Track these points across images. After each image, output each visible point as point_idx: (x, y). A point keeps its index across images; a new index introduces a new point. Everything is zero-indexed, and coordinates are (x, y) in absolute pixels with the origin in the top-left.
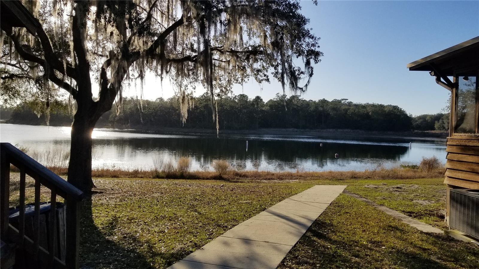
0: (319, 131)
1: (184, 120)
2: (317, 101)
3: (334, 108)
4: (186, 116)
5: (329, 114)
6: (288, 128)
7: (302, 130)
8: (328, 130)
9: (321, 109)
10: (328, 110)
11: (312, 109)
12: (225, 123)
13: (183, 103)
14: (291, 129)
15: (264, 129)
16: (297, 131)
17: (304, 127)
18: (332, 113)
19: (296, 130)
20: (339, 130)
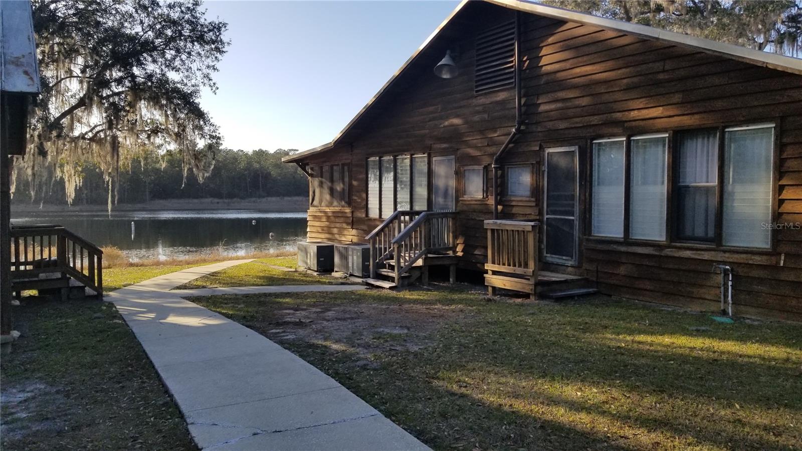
0: (254, 202)
1: (70, 200)
2: (250, 152)
3: (277, 164)
4: (73, 195)
5: (270, 174)
6: (202, 197)
7: (226, 201)
8: (269, 199)
9: (257, 166)
10: (268, 168)
11: (242, 165)
12: (85, 192)
13: (69, 181)
14: (209, 200)
15: (161, 201)
16: (218, 203)
17: (231, 196)
18: (274, 173)
19: (216, 200)
20: (286, 198)
